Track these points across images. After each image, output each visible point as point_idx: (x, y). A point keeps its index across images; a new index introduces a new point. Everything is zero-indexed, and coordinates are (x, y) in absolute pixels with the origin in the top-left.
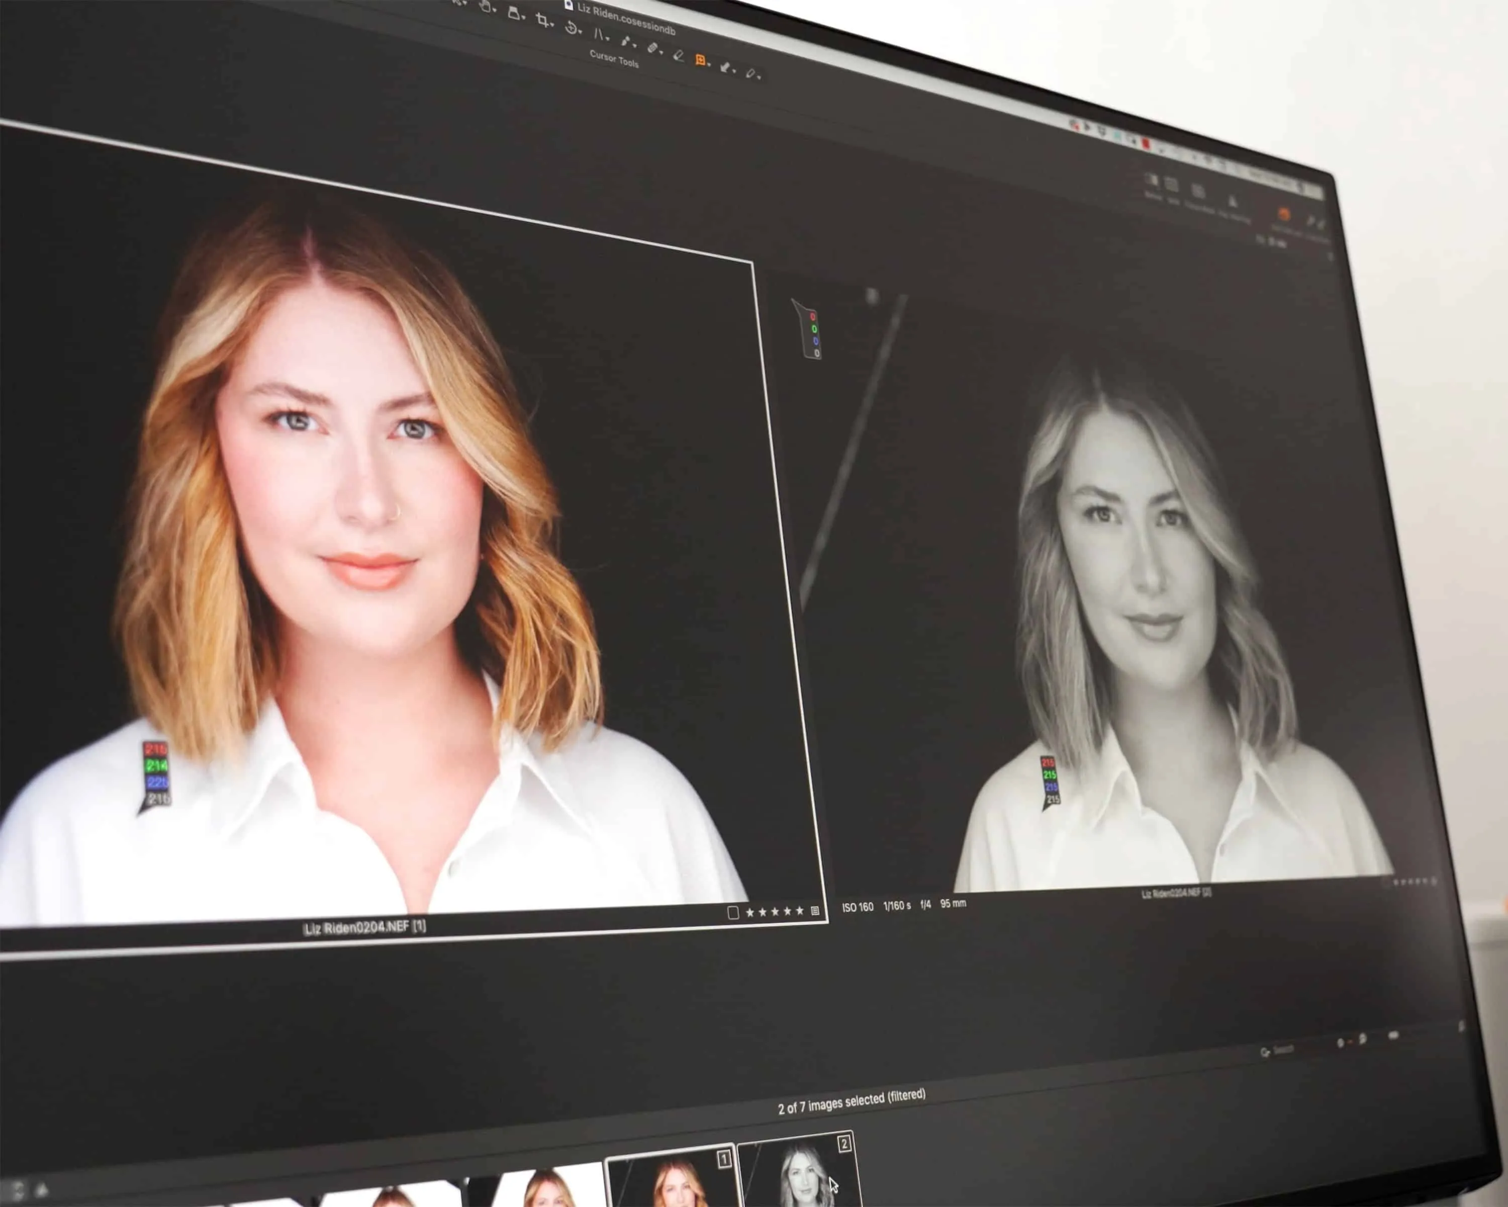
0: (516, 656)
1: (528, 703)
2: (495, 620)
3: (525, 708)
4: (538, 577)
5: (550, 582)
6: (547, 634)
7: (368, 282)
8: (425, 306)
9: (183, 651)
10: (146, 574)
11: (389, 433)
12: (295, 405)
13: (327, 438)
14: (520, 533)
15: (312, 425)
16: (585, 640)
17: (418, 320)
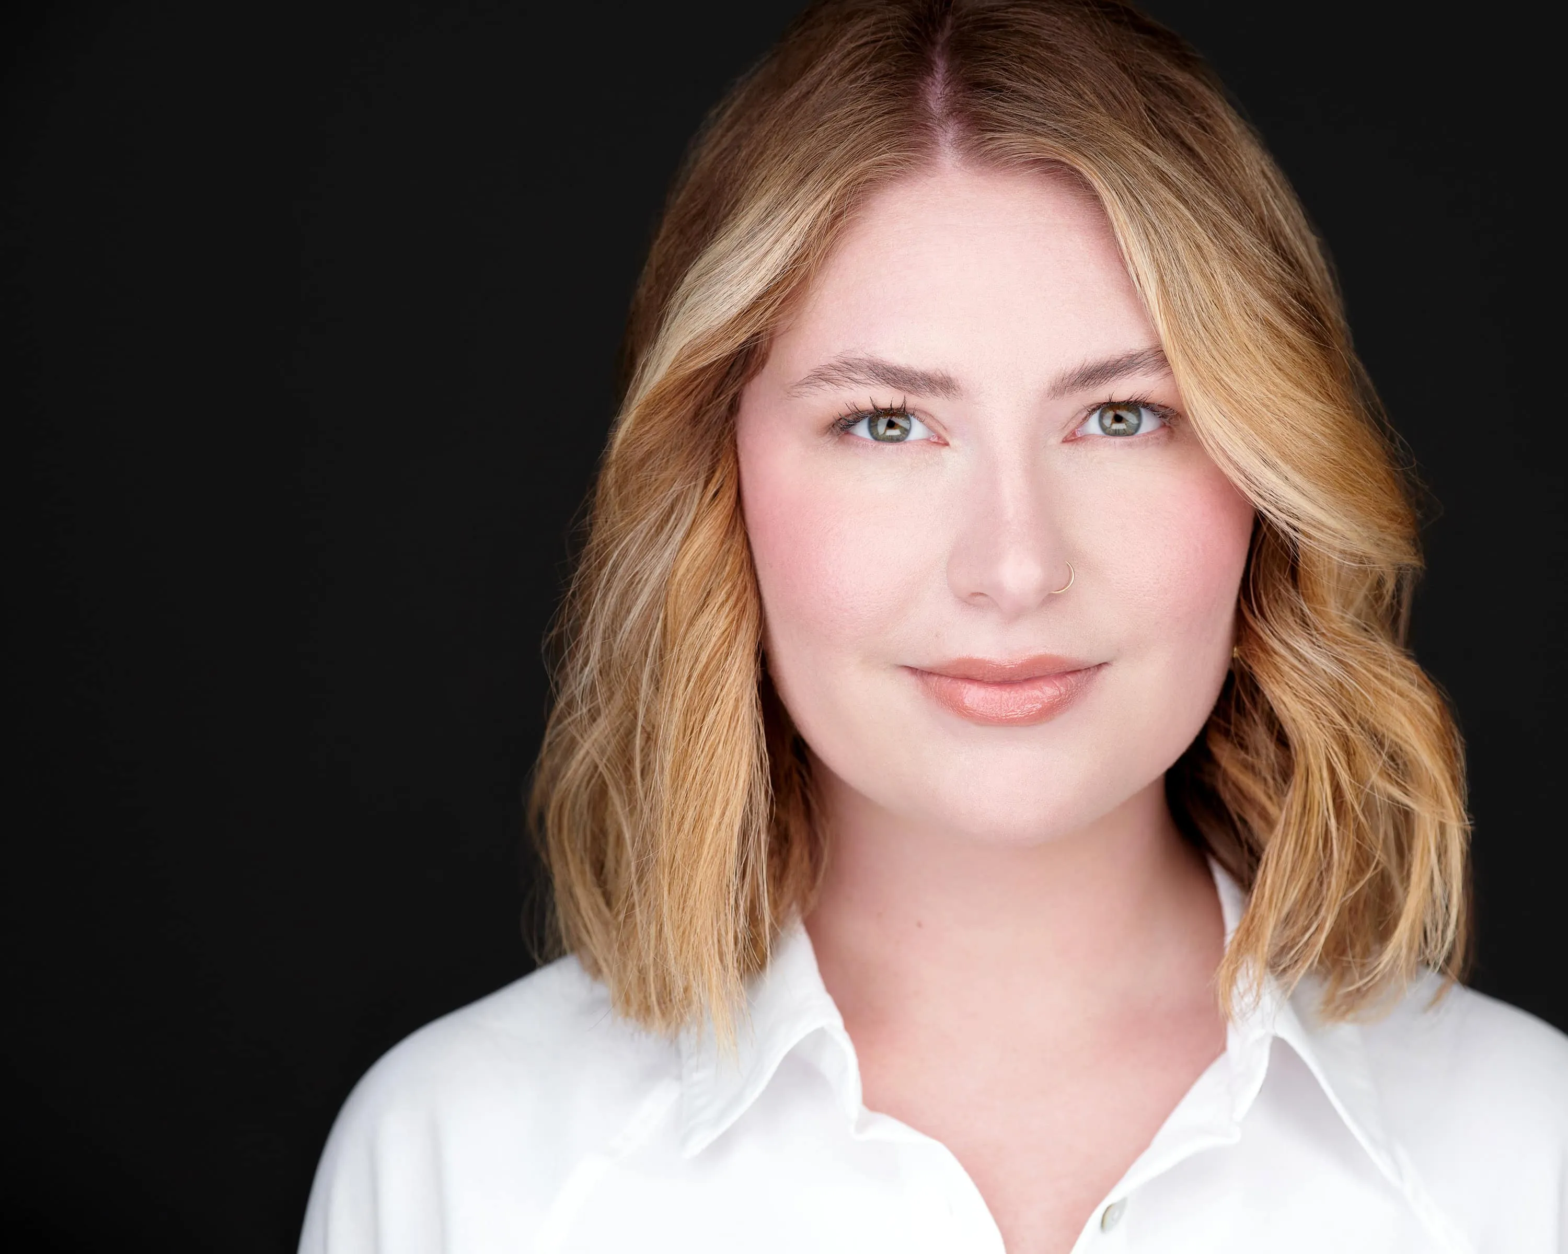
0: (1285, 835)
1: (1302, 922)
2: (1250, 768)
3: (1290, 933)
4: (1350, 683)
5: (1377, 693)
6: (1358, 793)
7: (1052, 148)
8: (1163, 178)
9: (648, 841)
10: (594, 716)
11: (1066, 432)
12: (887, 397)
13: (945, 451)
14: (1324, 603)
15: (918, 431)
16: (1439, 800)
17: (1148, 208)
